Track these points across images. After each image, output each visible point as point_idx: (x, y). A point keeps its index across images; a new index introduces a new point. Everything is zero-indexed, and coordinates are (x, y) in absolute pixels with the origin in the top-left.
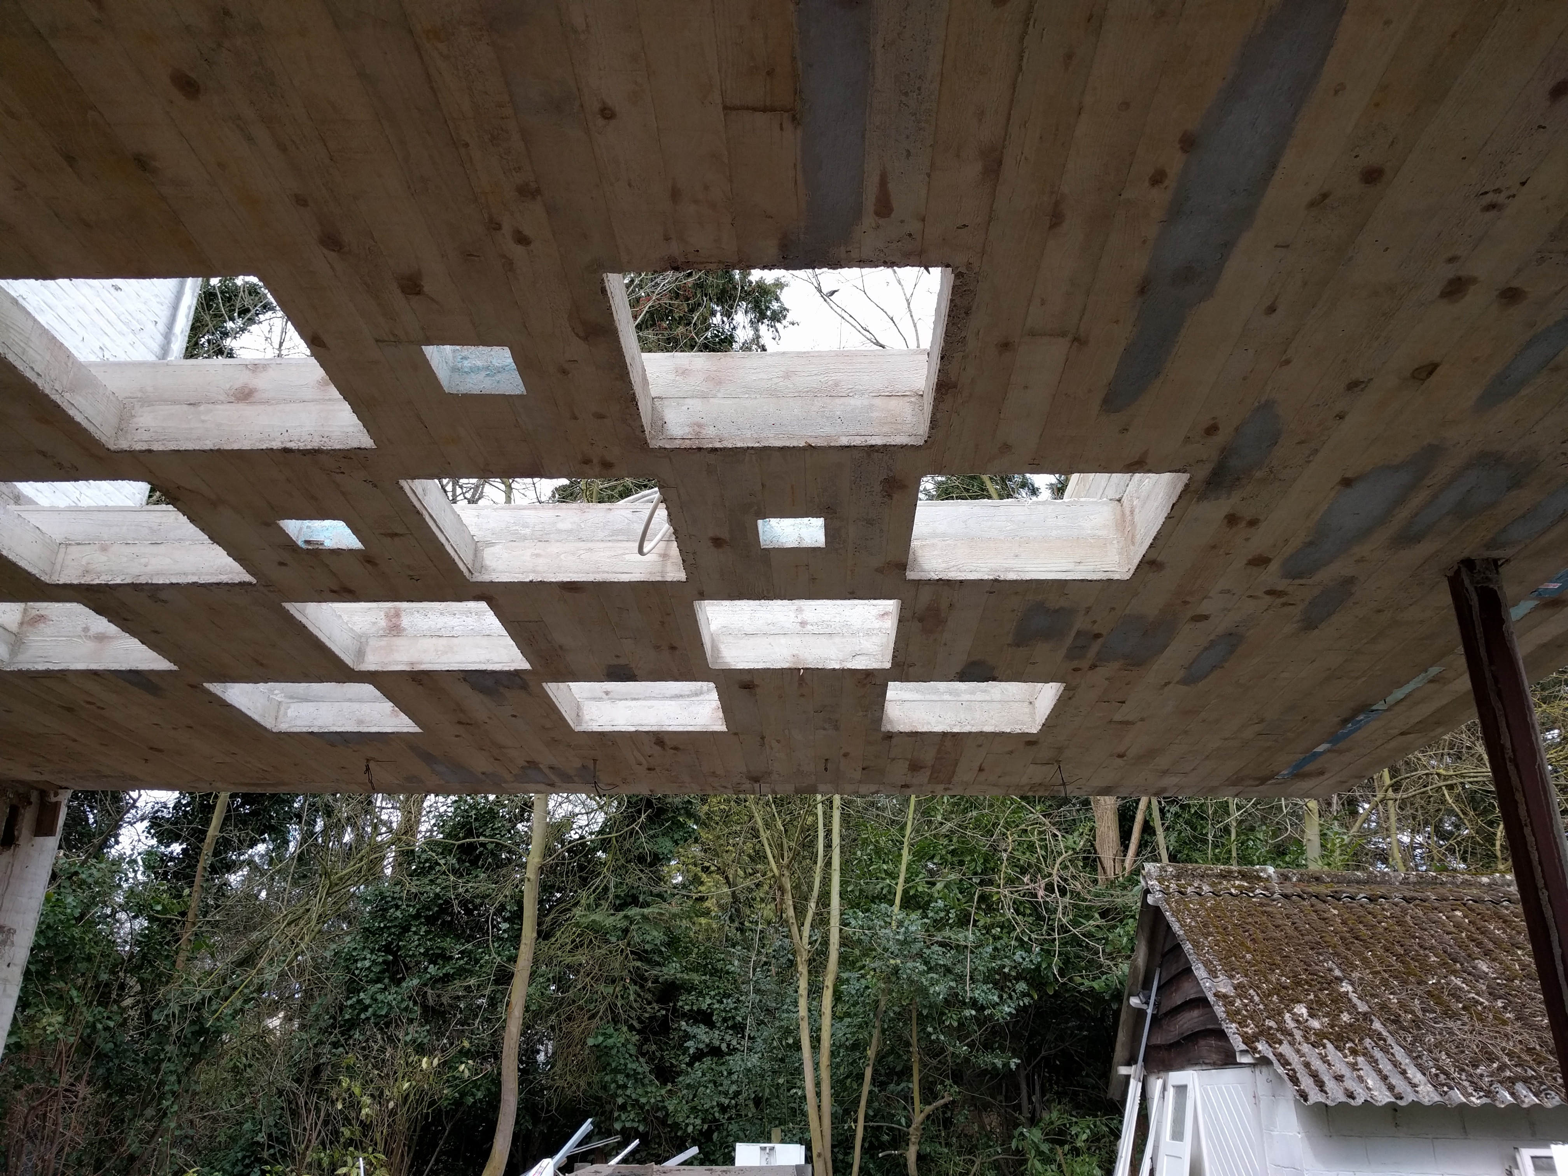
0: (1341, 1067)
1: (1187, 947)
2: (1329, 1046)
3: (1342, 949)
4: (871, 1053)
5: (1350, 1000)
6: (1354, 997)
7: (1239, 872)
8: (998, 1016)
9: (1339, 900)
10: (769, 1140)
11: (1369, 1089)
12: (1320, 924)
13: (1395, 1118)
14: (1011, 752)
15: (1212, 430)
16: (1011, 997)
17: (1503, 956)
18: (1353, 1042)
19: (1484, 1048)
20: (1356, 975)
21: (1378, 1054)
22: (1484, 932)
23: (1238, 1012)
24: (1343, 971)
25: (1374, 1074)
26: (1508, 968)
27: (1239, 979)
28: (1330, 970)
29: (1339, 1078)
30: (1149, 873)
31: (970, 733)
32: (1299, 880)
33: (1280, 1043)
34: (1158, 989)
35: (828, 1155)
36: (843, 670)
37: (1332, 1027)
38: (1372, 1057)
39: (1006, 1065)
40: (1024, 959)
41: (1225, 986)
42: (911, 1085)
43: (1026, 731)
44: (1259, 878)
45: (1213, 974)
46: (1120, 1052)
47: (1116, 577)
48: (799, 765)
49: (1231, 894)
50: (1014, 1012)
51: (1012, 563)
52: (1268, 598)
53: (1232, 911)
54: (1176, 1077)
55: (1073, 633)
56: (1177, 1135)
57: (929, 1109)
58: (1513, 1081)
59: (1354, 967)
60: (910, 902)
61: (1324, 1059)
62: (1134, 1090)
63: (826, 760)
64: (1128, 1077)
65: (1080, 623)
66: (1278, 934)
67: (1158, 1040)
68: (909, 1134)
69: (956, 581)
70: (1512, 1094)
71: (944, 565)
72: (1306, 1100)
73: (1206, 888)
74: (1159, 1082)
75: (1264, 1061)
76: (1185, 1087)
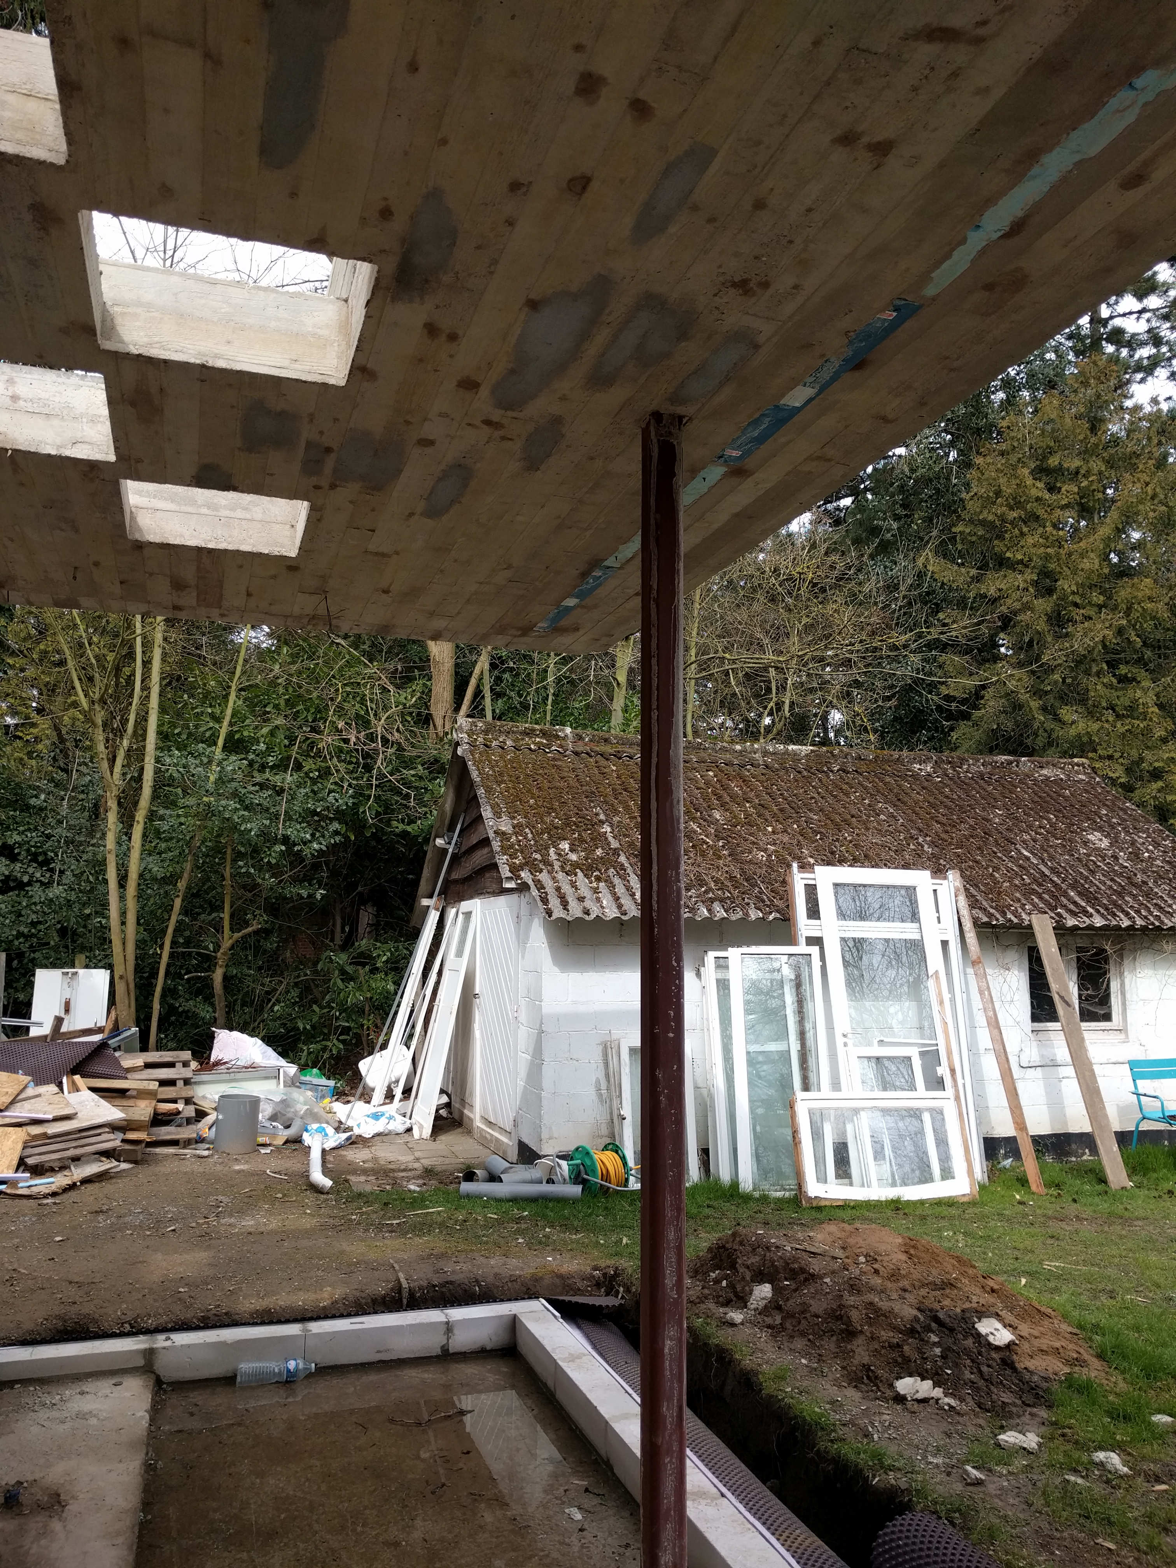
0: (585, 891)
1: (481, 792)
2: (580, 874)
3: (611, 799)
4: (182, 885)
5: (606, 839)
6: (610, 836)
7: (541, 731)
8: (307, 851)
9: (620, 758)
10: (73, 966)
11: (602, 907)
12: (599, 777)
13: (621, 930)
14: (274, 577)
15: (386, 213)
16: (323, 836)
17: (736, 809)
18: (600, 871)
19: (698, 876)
20: (616, 819)
21: (617, 881)
22: (725, 788)
23: (512, 846)
24: (606, 815)
25: (609, 896)
26: (735, 817)
27: (520, 819)
28: (597, 814)
29: (581, 899)
30: (461, 726)
31: (226, 550)
32: (591, 741)
33: (541, 871)
34: (461, 831)
35: (131, 976)
36: (60, 457)
37: (586, 860)
38: (611, 883)
39: (310, 896)
40: (337, 800)
41: (506, 825)
42: (222, 915)
43: (285, 554)
44: (557, 737)
45: (497, 815)
46: (423, 886)
47: (332, 381)
48: (46, 571)
49: (530, 749)
50: (324, 848)
51: (223, 349)
52: (486, 429)
53: (527, 764)
54: (465, 905)
55: (303, 445)
56: (459, 953)
57: (237, 935)
58: (712, 900)
59: (616, 812)
60: (234, 745)
61: (573, 885)
62: (433, 918)
63: (76, 568)
64: (428, 907)
65: (307, 433)
66: (562, 784)
67: (455, 876)
68: (216, 958)
69: (159, 360)
70: (709, 910)
71: (146, 340)
72: (550, 916)
73: (509, 743)
74: (454, 911)
75: (523, 888)
76: (471, 913)
